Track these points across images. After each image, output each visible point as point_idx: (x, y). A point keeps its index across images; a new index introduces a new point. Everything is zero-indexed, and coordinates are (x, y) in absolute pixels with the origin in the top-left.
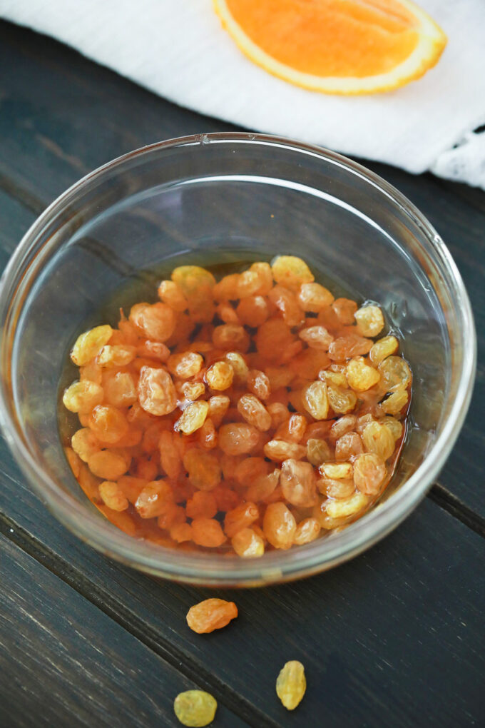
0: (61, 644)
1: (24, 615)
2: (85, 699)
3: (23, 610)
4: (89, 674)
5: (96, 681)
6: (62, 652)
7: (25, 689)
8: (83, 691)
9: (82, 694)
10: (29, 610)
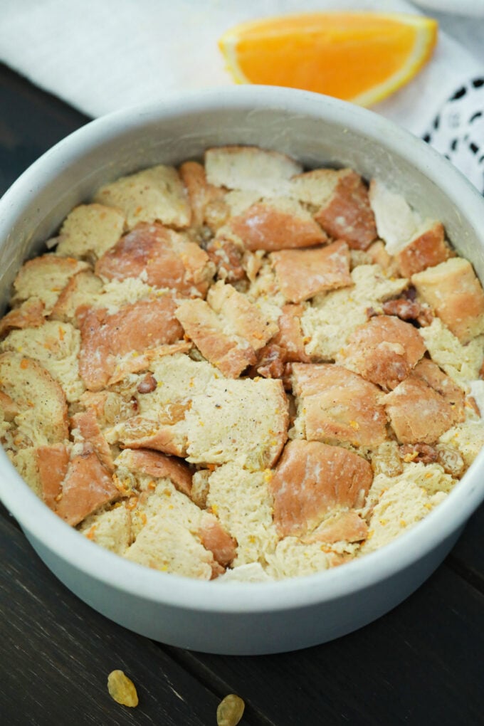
0: (49, 612)
1: (19, 586)
2: (67, 658)
3: (18, 582)
4: (71, 637)
5: (77, 643)
6: (49, 618)
7: (17, 648)
8: (65, 651)
9: (65, 653)
10: (23, 582)
